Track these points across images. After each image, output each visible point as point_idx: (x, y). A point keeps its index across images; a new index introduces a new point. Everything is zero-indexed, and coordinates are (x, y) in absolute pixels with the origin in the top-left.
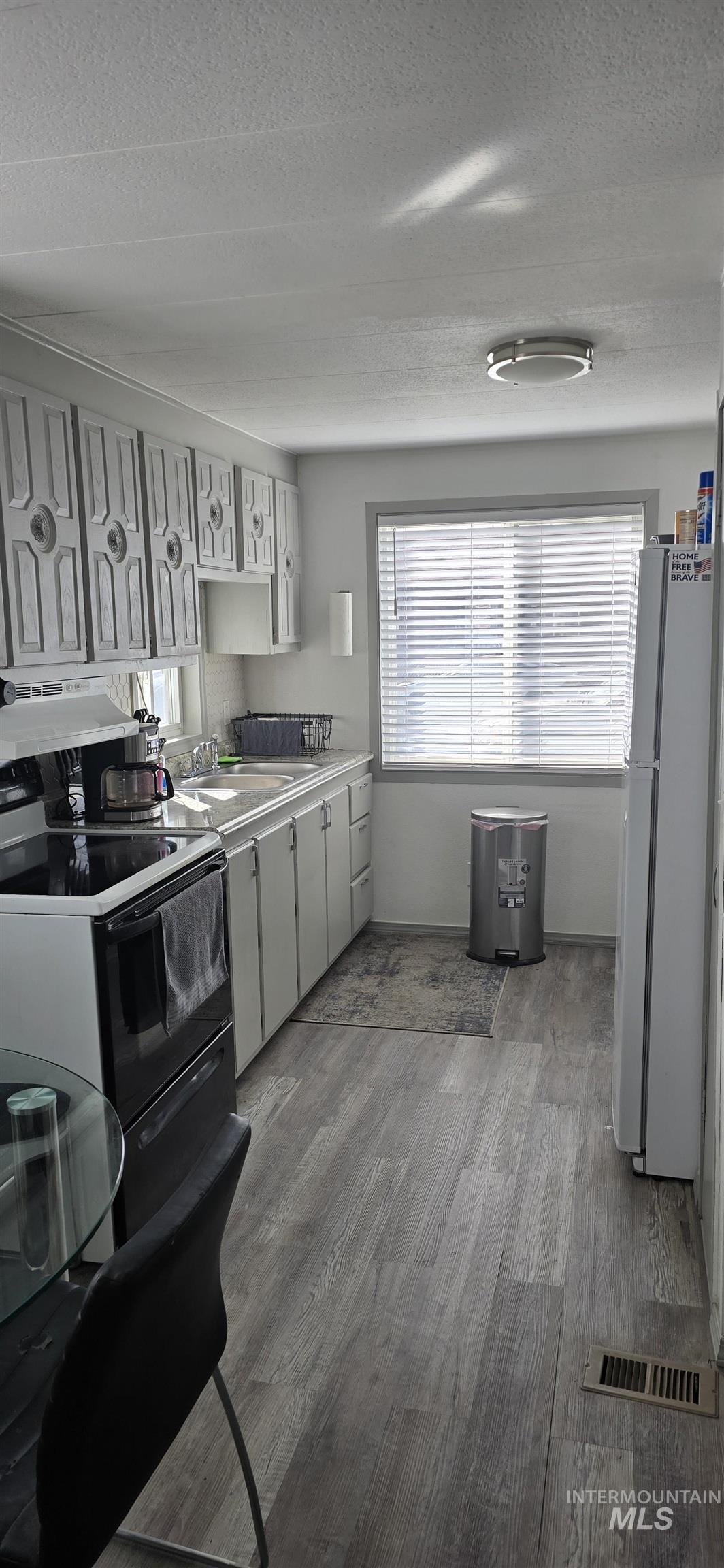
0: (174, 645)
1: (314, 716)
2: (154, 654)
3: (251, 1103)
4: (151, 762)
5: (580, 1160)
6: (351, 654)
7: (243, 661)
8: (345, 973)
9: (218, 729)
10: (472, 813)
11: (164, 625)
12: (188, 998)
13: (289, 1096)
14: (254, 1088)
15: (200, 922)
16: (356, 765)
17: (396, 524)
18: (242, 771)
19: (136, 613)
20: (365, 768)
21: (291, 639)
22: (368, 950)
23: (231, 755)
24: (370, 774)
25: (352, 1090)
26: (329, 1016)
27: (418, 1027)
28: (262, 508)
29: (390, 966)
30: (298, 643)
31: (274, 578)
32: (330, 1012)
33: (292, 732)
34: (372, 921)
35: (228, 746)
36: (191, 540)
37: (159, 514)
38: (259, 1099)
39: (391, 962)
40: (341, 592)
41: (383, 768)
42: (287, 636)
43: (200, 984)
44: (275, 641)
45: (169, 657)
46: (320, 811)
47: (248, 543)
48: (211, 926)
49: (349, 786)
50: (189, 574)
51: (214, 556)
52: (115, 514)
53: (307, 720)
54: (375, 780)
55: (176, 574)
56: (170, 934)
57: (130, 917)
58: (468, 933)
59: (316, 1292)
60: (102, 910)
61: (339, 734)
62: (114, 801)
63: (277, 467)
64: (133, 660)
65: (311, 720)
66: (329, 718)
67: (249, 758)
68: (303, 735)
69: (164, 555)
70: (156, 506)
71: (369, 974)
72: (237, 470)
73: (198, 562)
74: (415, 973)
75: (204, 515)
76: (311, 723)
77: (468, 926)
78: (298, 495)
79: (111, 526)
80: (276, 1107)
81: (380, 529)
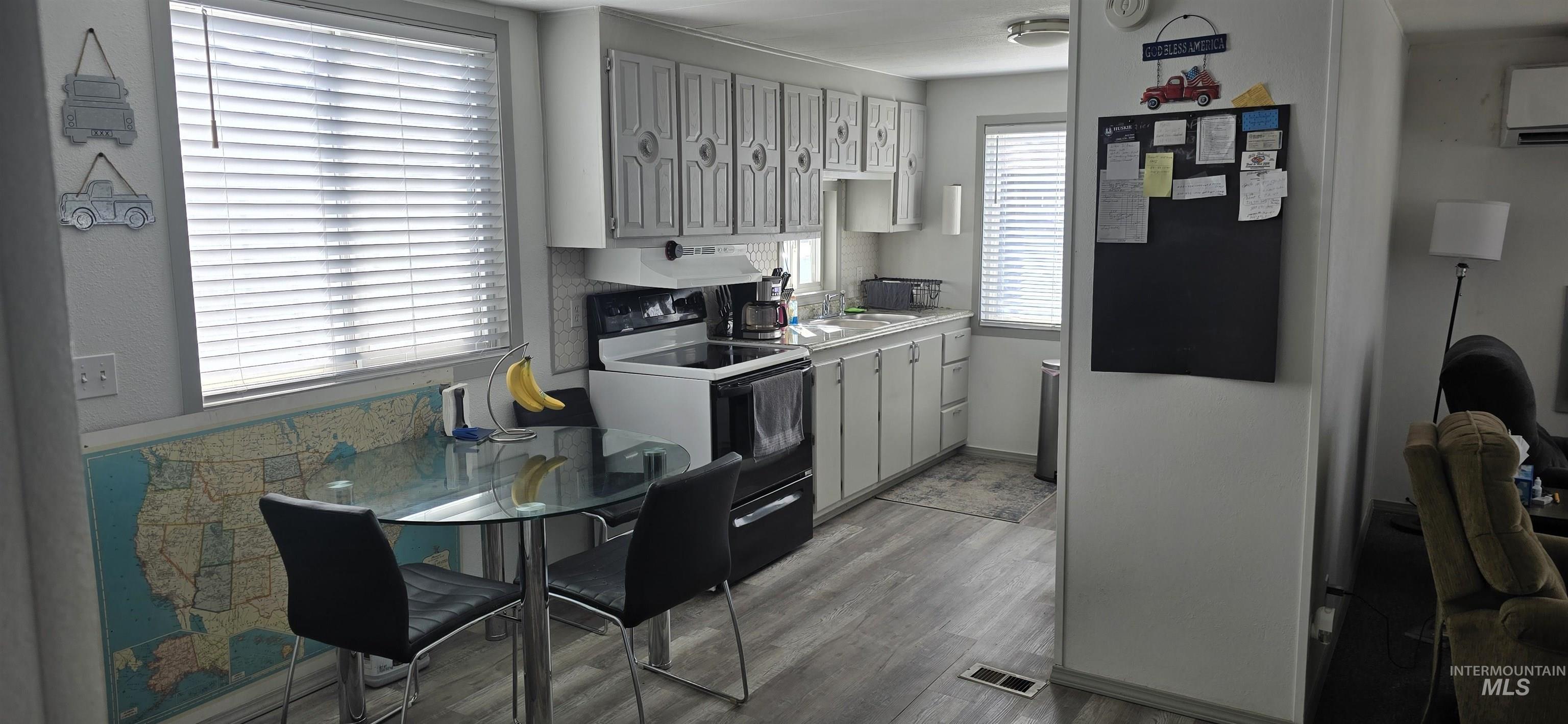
0: (800, 224)
1: (922, 281)
2: (783, 230)
3: (827, 535)
4: (775, 301)
5: (1034, 590)
6: (958, 233)
7: (878, 237)
8: (929, 477)
9: (851, 289)
10: (1043, 363)
11: (792, 210)
12: (770, 442)
13: (853, 536)
14: (832, 529)
15: (783, 398)
16: (952, 319)
17: (999, 133)
18: (862, 318)
19: (771, 202)
20: (966, 322)
21: (910, 220)
22: (957, 465)
23: (859, 308)
24: (970, 329)
25: (898, 537)
26: (903, 499)
27: (966, 511)
28: (888, 124)
29: (968, 476)
30: (918, 224)
31: (896, 175)
32: (906, 496)
33: (904, 292)
34: (967, 445)
35: (858, 301)
36: (819, 152)
37: (793, 137)
38: (833, 534)
39: (970, 474)
40: (954, 185)
41: (981, 325)
42: (905, 218)
43: (780, 437)
44: (894, 222)
45: (797, 232)
46: (908, 348)
47: (871, 152)
48: (792, 403)
49: (943, 335)
50: (815, 176)
51: (839, 162)
52: (760, 139)
53: (916, 283)
54: (973, 333)
55: (805, 177)
56: (759, 400)
57: (735, 385)
58: (1036, 460)
59: (824, 620)
60: (715, 377)
61: (946, 294)
62: (750, 326)
63: (905, 93)
64: (767, 234)
65: (919, 283)
66: (941, 282)
67: (873, 310)
68: (912, 294)
69: (796, 164)
70: (792, 130)
71: (948, 479)
72: (864, 100)
73: (824, 167)
74: (984, 481)
75: (832, 133)
76: (919, 285)
77: (1036, 455)
78: (924, 111)
79: (755, 147)
80: (842, 539)
81: (988, 136)
